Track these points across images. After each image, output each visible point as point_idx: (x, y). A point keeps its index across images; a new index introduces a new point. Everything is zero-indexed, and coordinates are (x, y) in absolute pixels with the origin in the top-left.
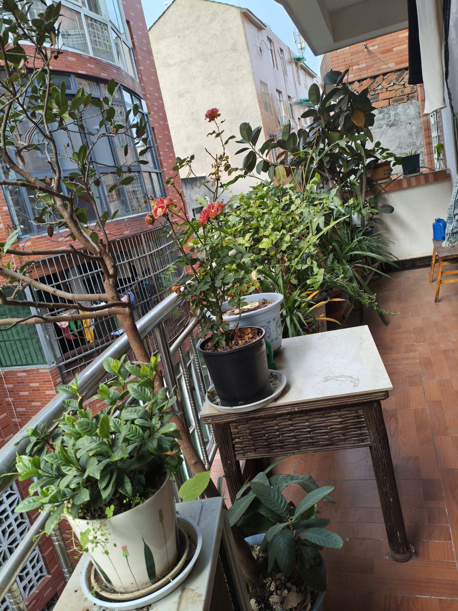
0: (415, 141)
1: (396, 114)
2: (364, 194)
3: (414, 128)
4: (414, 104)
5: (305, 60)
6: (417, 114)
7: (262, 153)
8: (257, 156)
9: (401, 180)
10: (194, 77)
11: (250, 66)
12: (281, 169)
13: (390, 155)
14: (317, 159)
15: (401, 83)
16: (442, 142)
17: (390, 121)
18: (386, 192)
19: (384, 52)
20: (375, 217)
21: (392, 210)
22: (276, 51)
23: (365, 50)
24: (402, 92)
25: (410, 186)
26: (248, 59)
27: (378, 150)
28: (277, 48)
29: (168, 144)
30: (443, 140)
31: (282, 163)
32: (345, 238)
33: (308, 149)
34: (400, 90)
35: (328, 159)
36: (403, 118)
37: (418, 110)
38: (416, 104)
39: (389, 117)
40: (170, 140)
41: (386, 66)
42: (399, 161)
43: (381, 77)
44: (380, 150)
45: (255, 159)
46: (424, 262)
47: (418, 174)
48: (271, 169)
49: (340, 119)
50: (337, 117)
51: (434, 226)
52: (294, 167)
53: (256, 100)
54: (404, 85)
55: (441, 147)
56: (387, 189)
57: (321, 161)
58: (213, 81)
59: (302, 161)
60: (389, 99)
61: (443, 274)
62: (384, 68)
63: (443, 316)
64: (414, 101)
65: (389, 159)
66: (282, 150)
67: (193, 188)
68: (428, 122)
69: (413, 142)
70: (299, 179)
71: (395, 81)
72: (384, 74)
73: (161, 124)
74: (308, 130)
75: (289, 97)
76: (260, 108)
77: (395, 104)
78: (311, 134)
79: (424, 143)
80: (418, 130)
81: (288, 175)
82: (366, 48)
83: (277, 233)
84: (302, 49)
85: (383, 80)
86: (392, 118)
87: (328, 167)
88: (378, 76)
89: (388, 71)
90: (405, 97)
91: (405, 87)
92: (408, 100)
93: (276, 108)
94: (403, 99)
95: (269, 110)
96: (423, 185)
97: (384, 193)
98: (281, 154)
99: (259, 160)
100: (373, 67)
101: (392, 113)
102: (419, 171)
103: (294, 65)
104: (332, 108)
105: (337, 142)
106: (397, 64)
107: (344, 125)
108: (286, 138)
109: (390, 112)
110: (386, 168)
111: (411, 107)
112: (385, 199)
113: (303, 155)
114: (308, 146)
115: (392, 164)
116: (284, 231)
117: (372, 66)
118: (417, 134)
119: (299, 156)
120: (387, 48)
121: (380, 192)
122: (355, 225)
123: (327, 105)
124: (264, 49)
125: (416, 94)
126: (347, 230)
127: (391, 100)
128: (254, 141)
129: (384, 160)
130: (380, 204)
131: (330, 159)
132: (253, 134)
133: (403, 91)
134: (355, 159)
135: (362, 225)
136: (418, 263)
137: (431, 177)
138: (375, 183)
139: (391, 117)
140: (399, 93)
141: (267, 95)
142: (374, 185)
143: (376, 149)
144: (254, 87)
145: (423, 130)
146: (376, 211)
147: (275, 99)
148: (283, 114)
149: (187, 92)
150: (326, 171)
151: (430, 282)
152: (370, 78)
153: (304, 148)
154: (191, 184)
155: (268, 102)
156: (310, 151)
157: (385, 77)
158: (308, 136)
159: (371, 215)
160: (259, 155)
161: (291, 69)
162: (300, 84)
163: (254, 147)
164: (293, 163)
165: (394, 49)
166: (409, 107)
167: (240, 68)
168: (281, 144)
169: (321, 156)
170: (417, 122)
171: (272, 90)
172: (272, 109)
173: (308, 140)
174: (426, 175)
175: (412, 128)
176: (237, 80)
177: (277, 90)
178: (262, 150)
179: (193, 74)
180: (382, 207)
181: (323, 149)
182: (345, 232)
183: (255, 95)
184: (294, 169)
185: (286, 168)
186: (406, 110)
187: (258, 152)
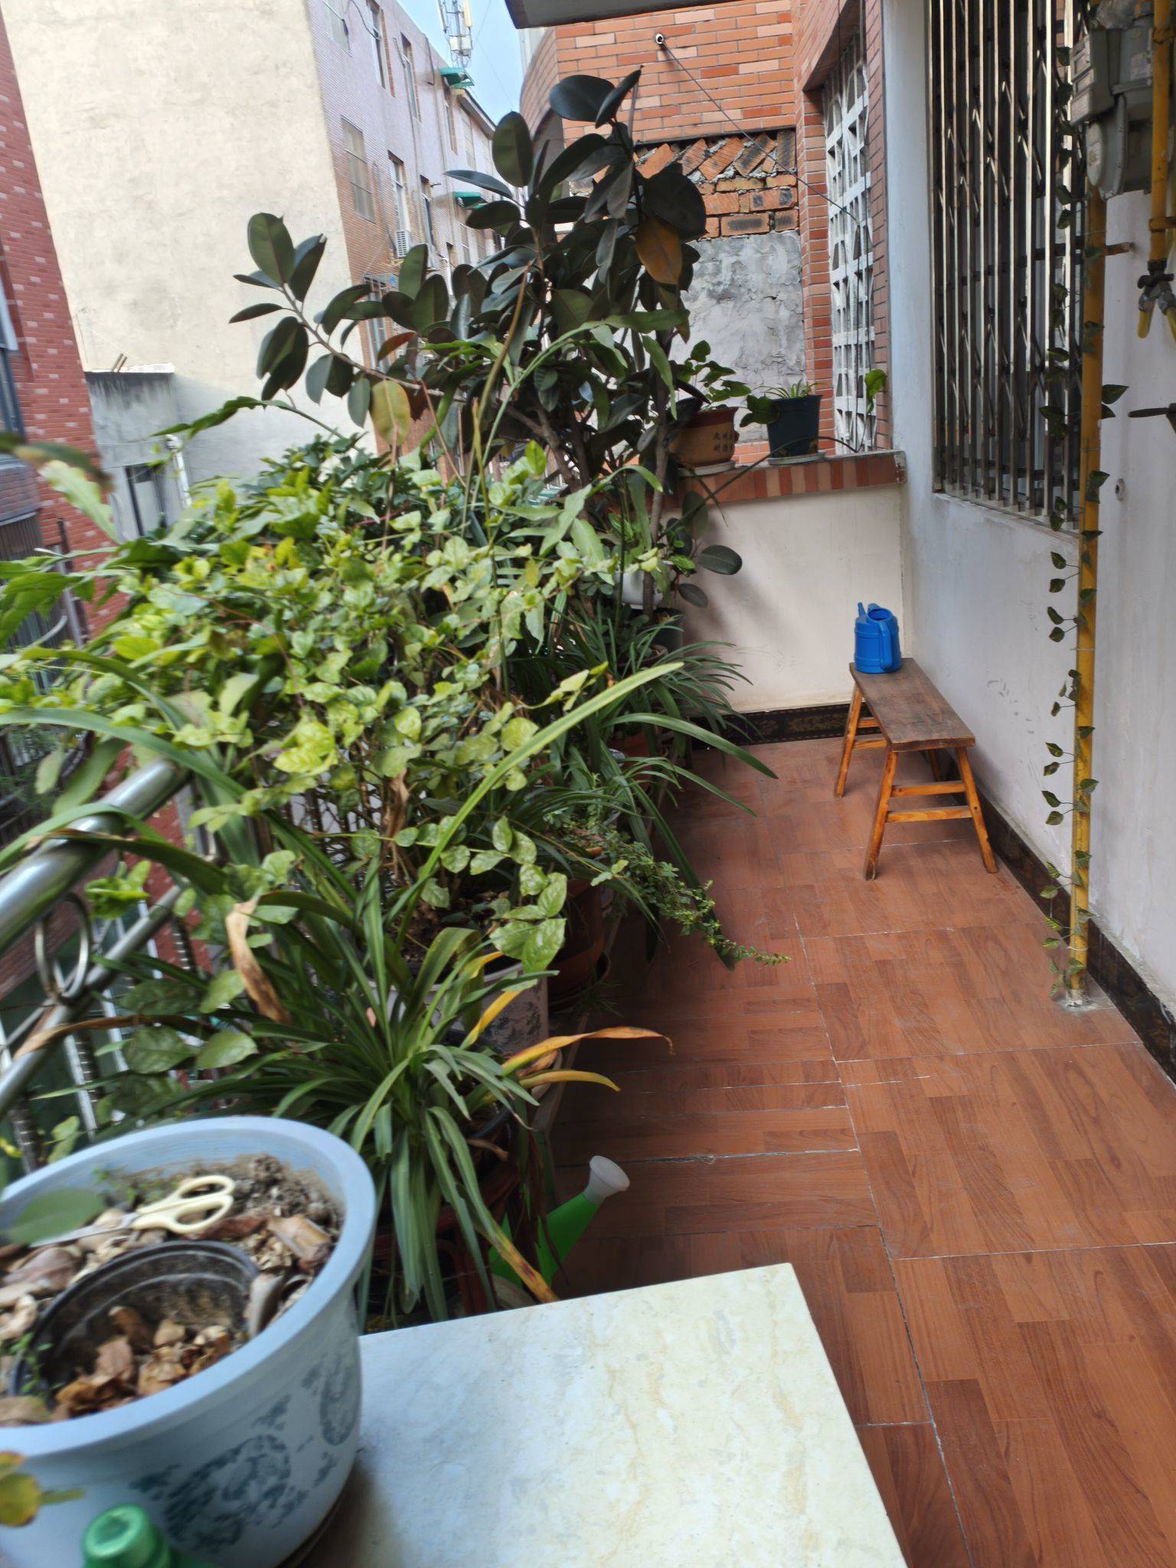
0: (783, 351)
1: (737, 266)
2: (655, 507)
3: (784, 313)
4: (788, 242)
5: (471, 84)
6: (795, 272)
7: (329, 331)
8: (312, 338)
9: (763, 470)
10: (141, 73)
11: (312, 68)
12: (392, 394)
13: (735, 389)
14: (516, 375)
15: (757, 174)
16: (882, 367)
17: (719, 283)
18: (718, 505)
19: (712, 72)
20: (683, 580)
21: (734, 563)
22: (390, 42)
23: (661, 56)
24: (758, 200)
25: (787, 493)
26: (308, 48)
27: (699, 368)
28: (393, 34)
29: (41, 260)
30: (888, 361)
31: (398, 371)
32: (598, 649)
33: (486, 338)
34: (752, 195)
35: (550, 380)
36: (755, 279)
37: (796, 263)
38: (793, 242)
39: (718, 271)
40: (49, 251)
41: (719, 116)
42: (761, 410)
43: (701, 146)
44: (706, 371)
45: (302, 346)
46: (810, 722)
47: (812, 458)
48: (359, 387)
49: (600, 251)
50: (585, 240)
51: (860, 628)
52: (437, 392)
53: (329, 175)
54: (763, 180)
55: (879, 382)
56: (720, 497)
57: (528, 384)
58: (197, 95)
59: (466, 375)
60: (719, 216)
61: (897, 792)
62: (713, 120)
63: (900, 937)
64: (787, 233)
65: (730, 403)
66: (398, 330)
67: (127, 405)
68: (825, 301)
69: (779, 355)
70: (453, 433)
71: (738, 166)
72: (711, 140)
73: (16, 195)
74: (487, 274)
75: (424, 181)
76: (340, 196)
77: (736, 234)
78: (498, 287)
79: (808, 360)
80: (794, 320)
81: (416, 414)
82: (663, 48)
83: (362, 691)
84: (461, 53)
85: (708, 155)
86: (726, 276)
87: (550, 408)
88: (692, 141)
89: (722, 132)
90: (765, 216)
91: (765, 188)
92: (772, 227)
93: (388, 204)
94: (758, 223)
95: (367, 210)
96: (824, 494)
97: (711, 507)
98: (395, 342)
99: (315, 353)
100: (678, 113)
101: (727, 260)
102: (815, 449)
103: (440, 93)
104: (571, 208)
105: (584, 327)
106: (748, 114)
107: (612, 271)
108: (412, 290)
109: (722, 256)
110: (721, 428)
111: (780, 249)
112: (713, 527)
113: (467, 354)
114: (486, 328)
115: (738, 417)
116: (394, 688)
117: (676, 109)
118: (791, 330)
119: (457, 358)
120: (724, 60)
121: (704, 504)
122: (628, 605)
123: (555, 196)
124: (355, 26)
125: (794, 213)
126: (604, 622)
127: (724, 219)
128: (300, 284)
129: (715, 404)
130: (700, 544)
131: (560, 380)
132: (298, 259)
133: (760, 198)
134: (633, 390)
135: (644, 603)
136: (795, 726)
137: (849, 471)
138: (687, 473)
139: (724, 271)
140: (748, 204)
141: (360, 163)
142: (683, 478)
143: (694, 363)
144: (323, 132)
145: (808, 321)
146: (689, 564)
147: (383, 178)
148: (407, 227)
149: (116, 116)
150: (542, 418)
151: (836, 794)
152: (670, 143)
153: (472, 332)
154: (125, 393)
155: (363, 186)
156: (497, 348)
157: (713, 149)
158: (489, 292)
159: (673, 573)
160: (315, 333)
161: (431, 101)
162: (454, 148)
163: (298, 304)
164: (434, 377)
165: (743, 69)
166: (773, 249)
167: (283, 71)
168: (394, 307)
169: (531, 367)
170: (793, 296)
171: (375, 151)
172: (375, 206)
173: (486, 307)
174: (837, 464)
175: (777, 312)
176: (273, 104)
177: (392, 156)
178: (329, 320)
179: (135, 60)
180: (705, 552)
181: (537, 344)
182: (600, 629)
183: (327, 159)
184: (436, 400)
185: (409, 392)
186: (764, 257)
187: (313, 325)
